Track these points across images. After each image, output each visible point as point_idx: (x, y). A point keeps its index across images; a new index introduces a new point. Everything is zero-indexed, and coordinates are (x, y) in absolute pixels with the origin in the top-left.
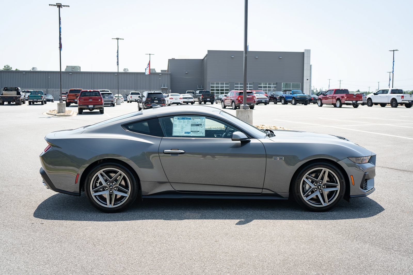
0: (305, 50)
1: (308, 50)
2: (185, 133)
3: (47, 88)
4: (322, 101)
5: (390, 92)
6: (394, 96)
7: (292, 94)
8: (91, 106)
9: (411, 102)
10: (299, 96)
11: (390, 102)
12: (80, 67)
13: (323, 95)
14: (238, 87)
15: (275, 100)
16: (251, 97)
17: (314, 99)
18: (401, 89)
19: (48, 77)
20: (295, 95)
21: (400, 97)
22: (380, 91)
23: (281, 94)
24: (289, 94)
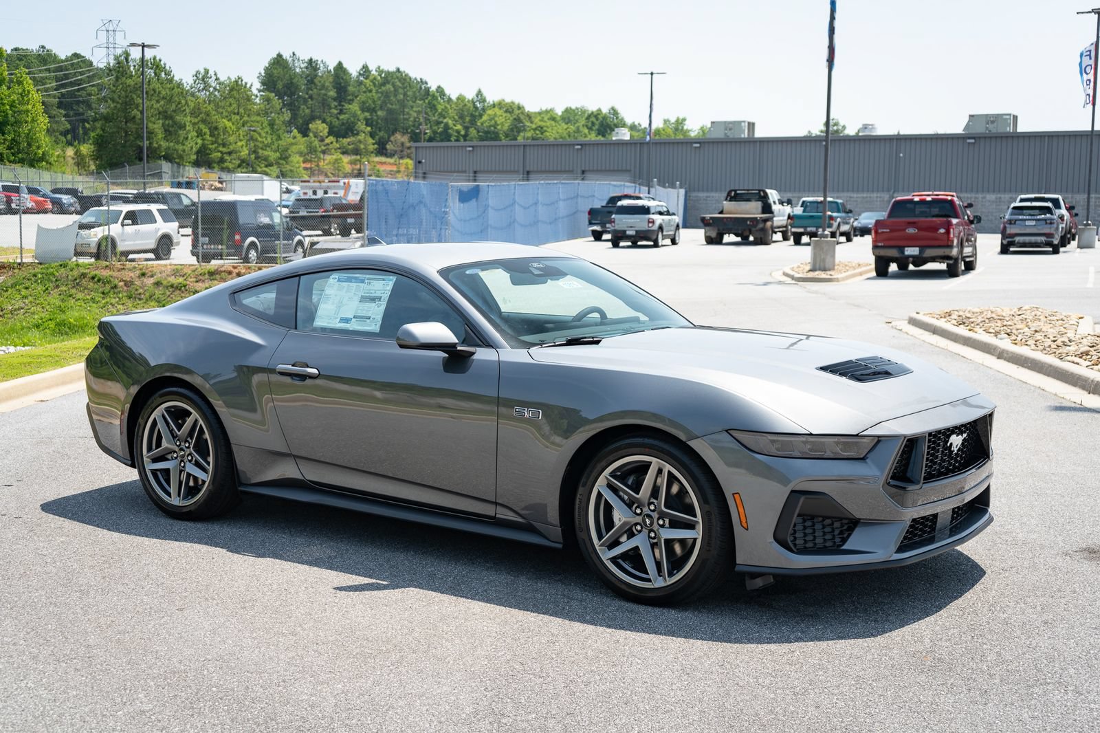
2: (342, 320)
3: (892, 191)
8: (911, 251)
12: (1015, 118)
19: (897, 154)
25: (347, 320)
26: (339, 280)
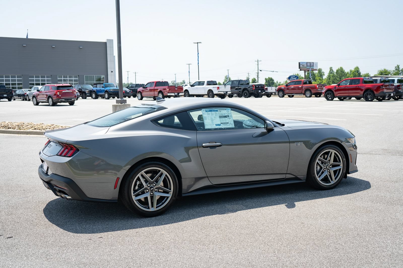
0: (107, 40)
1: (110, 40)
2: (216, 125)
4: (142, 94)
5: (206, 83)
6: (211, 87)
7: (105, 88)
9: (225, 92)
10: (112, 89)
11: (206, 93)
13: (143, 88)
14: (33, 80)
15: (84, 94)
16: (72, 91)
17: (125, 93)
18: (215, 81)
20: (107, 89)
21: (216, 89)
22: (196, 83)
23: (90, 87)
24: (100, 88)
25: (219, 125)
26: (206, 111)
